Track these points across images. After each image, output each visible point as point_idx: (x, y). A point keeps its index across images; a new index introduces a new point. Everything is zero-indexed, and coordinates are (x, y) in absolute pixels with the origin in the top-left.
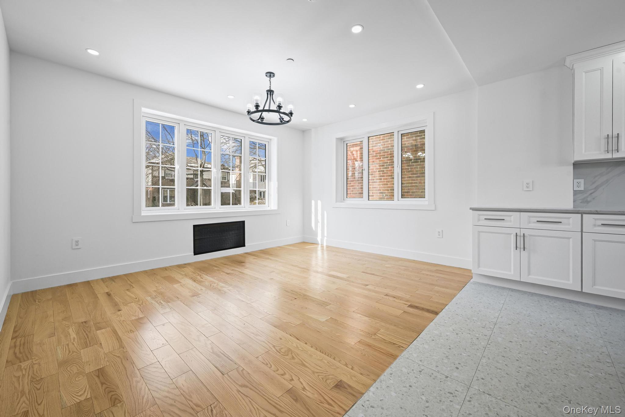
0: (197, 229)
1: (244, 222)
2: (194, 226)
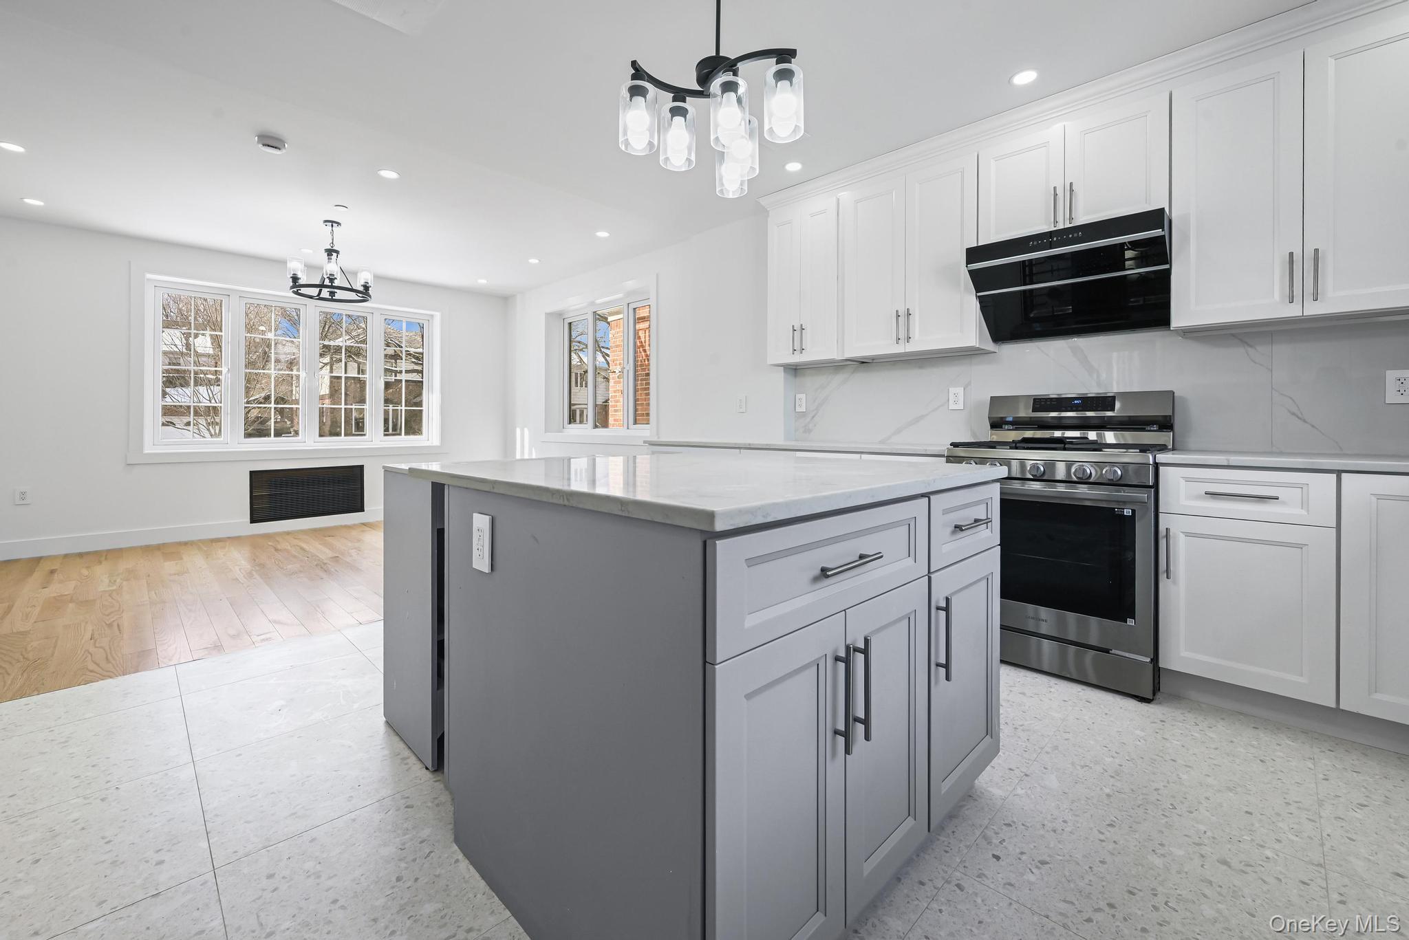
0: (256, 477)
1: (362, 467)
2: (252, 473)
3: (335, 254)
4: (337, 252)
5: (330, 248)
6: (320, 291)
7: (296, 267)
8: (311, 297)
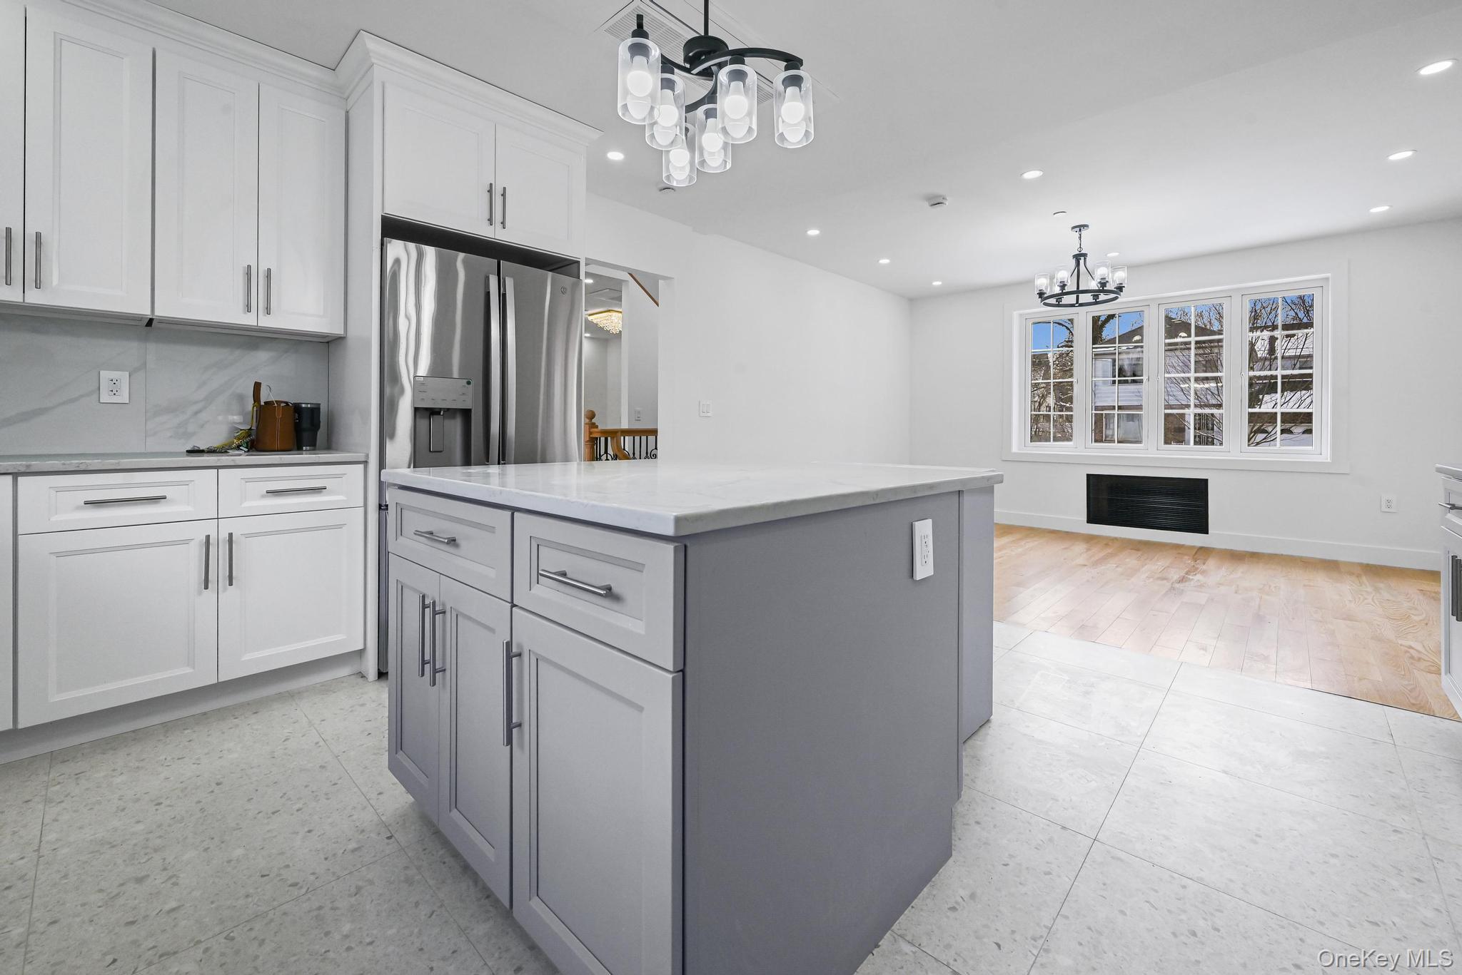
3: (1082, 258)
4: (1085, 255)
5: (1078, 253)
6: (1078, 297)
7: (1042, 283)
8: (1072, 306)
